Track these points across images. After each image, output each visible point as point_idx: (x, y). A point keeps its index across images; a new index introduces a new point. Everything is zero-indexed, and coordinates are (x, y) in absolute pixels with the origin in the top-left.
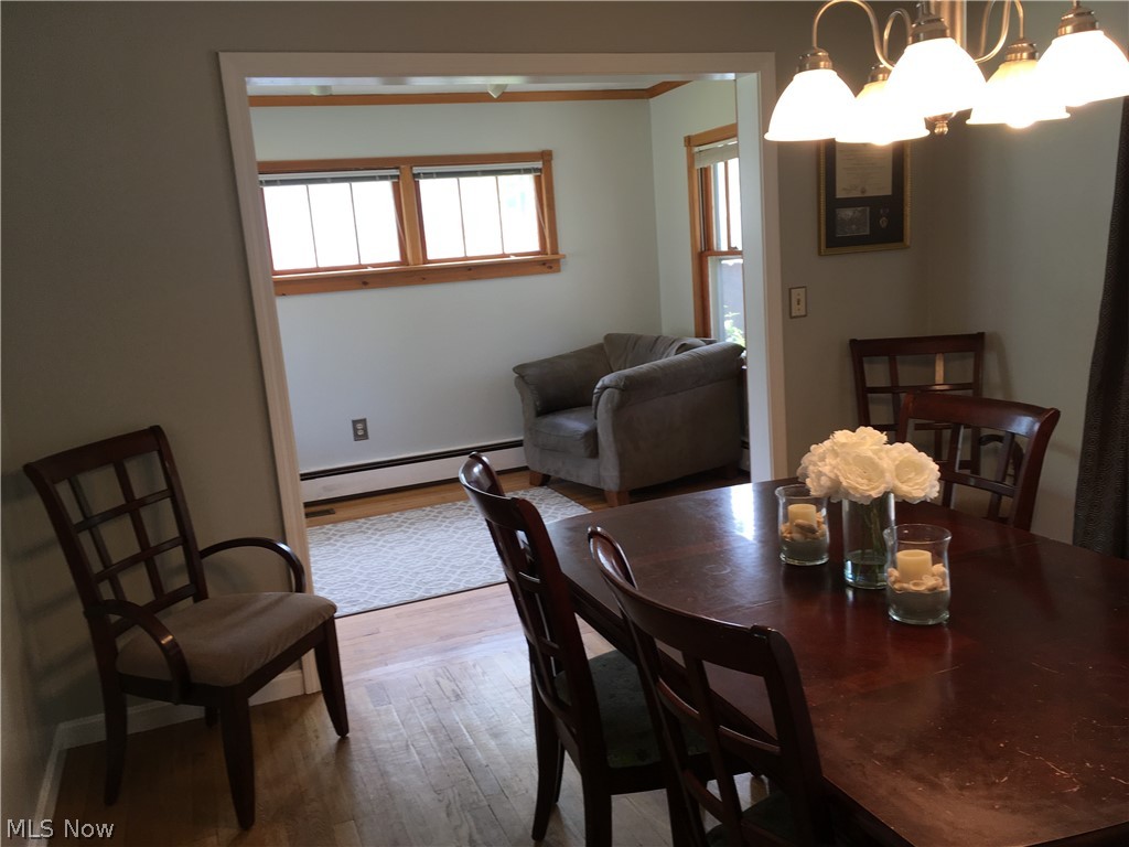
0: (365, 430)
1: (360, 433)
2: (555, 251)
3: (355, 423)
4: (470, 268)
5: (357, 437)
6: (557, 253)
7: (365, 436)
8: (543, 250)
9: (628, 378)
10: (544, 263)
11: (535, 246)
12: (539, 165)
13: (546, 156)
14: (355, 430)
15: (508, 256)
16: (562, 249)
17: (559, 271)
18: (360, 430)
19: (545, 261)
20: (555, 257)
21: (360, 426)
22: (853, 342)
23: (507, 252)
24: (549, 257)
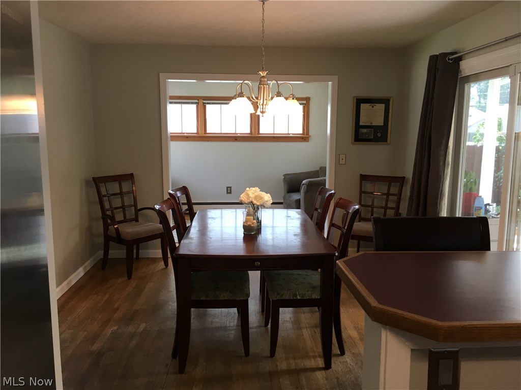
0: (231, 190)
1: (229, 191)
2: (308, 134)
3: (227, 188)
4: (274, 137)
5: (227, 193)
6: (308, 135)
7: (230, 193)
8: (303, 134)
9: (310, 181)
10: (302, 138)
11: (301, 132)
12: (305, 102)
13: (308, 99)
14: (227, 190)
15: (290, 134)
16: (311, 133)
17: (308, 141)
18: (229, 190)
19: (304, 138)
20: (307, 136)
21: (229, 189)
22: (361, 175)
23: (289, 133)
24: (305, 136)
